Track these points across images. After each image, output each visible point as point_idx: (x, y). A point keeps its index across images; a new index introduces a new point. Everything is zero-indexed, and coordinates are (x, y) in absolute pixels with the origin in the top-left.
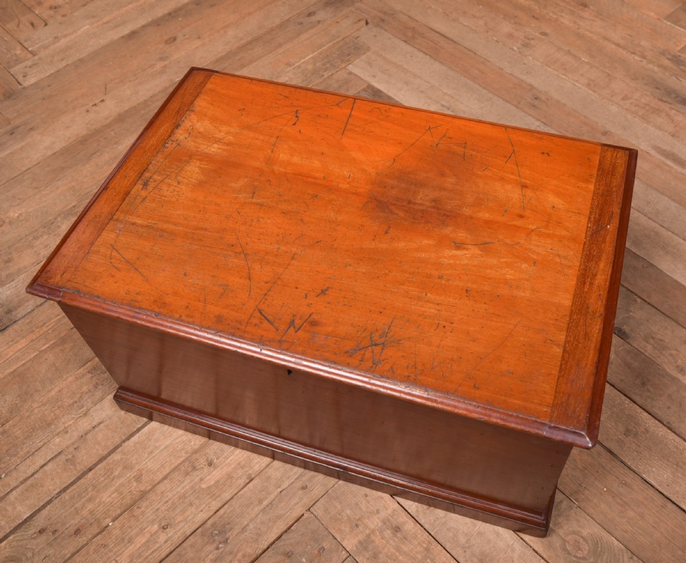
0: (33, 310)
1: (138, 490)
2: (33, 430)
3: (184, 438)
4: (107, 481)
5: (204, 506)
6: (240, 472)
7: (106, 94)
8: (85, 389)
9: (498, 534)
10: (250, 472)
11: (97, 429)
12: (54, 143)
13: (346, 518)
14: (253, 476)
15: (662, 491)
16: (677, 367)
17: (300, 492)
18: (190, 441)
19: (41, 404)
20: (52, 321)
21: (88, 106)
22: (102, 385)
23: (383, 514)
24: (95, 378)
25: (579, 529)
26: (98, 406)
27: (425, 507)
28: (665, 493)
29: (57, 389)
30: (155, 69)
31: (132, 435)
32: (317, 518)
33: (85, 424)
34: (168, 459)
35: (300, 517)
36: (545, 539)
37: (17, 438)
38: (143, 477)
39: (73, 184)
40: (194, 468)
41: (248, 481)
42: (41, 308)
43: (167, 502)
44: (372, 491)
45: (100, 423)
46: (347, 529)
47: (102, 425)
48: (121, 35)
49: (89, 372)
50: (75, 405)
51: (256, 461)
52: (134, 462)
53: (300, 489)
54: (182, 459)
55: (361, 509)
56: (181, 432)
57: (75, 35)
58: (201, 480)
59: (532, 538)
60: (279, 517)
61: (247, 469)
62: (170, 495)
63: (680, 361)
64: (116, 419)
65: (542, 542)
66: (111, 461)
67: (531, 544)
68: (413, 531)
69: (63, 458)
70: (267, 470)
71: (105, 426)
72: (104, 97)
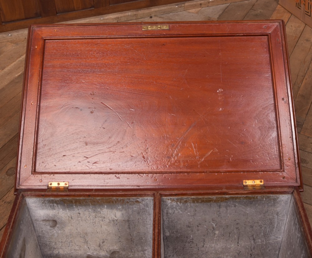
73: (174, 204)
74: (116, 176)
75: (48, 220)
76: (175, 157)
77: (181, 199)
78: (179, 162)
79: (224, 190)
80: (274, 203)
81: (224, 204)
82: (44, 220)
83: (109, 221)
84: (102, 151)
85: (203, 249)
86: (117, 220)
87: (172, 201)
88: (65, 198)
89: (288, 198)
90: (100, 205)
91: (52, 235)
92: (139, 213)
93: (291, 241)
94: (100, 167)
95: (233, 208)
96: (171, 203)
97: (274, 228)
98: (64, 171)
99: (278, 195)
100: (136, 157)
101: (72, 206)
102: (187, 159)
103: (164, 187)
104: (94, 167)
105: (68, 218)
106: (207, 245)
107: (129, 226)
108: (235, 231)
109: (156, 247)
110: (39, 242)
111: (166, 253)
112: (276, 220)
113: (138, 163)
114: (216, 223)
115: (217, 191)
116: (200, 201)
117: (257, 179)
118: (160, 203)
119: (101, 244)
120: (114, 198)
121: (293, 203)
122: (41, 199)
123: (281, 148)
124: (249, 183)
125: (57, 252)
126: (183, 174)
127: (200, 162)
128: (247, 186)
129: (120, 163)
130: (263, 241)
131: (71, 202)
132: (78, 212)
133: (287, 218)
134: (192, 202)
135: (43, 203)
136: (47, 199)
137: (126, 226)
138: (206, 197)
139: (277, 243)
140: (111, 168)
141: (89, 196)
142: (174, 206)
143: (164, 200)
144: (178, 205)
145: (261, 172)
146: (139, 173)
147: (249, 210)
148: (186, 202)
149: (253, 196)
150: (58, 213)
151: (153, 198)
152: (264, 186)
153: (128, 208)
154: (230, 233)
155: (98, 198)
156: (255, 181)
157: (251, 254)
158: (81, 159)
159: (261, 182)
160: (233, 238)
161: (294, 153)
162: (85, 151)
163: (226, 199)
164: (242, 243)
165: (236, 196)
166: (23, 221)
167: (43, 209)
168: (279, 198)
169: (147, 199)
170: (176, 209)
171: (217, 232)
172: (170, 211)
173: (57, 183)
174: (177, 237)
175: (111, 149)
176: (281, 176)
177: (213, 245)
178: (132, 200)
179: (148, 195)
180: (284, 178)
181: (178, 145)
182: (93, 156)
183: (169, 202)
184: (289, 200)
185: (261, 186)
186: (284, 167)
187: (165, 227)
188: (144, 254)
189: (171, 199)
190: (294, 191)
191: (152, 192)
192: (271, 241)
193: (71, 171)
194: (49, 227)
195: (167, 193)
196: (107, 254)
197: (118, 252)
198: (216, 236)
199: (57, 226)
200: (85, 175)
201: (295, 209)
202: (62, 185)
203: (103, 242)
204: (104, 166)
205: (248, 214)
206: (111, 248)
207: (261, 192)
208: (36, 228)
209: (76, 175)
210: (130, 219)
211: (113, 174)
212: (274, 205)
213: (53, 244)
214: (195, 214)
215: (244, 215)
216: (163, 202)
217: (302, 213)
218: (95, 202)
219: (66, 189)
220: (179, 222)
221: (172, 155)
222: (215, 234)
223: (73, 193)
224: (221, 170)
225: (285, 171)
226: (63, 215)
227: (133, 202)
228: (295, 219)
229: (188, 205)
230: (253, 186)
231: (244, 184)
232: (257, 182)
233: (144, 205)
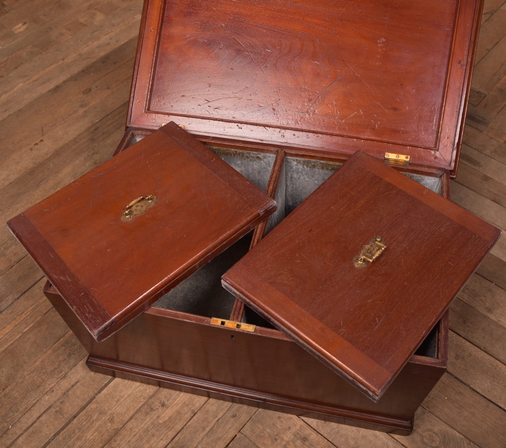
0: (13, 303)
1: (112, 428)
2: (27, 391)
3: (141, 388)
4: (88, 424)
5: (163, 436)
6: (186, 409)
7: (43, 135)
8: (61, 358)
9: (376, 436)
10: (193, 408)
11: (75, 387)
12: (9, 175)
13: (267, 435)
14: (196, 411)
15: (485, 396)
16: (486, 308)
17: (232, 419)
18: (146, 390)
19: (30, 372)
20: (29, 310)
21: (31, 146)
22: (74, 354)
23: (293, 430)
24: (67, 350)
25: (431, 427)
26: (73, 370)
27: (323, 422)
28: (487, 397)
29: (40, 360)
30: (78, 114)
31: (102, 389)
32: (246, 437)
33: (65, 384)
34: (131, 404)
35: (234, 438)
36: (409, 436)
37: (16, 399)
38: (115, 419)
40: (152, 409)
41: (192, 415)
42: (18, 301)
43: (135, 435)
44: (283, 414)
45: (77, 383)
46: (269, 443)
47: (78, 384)
48: (48, 90)
49: (62, 346)
50: (56, 371)
51: (196, 400)
52: (106, 409)
53: (231, 417)
54: (142, 404)
55: (277, 427)
56: (138, 384)
57: (12, 91)
58: (158, 417)
59: (400, 436)
60: (219, 439)
61: (191, 406)
62: (137, 430)
63: (487, 304)
64: (88, 378)
65: (407, 438)
66: (89, 409)
67: (400, 441)
68: (317, 439)
69: (53, 410)
70: (205, 405)
71: (81, 384)
72: (42, 138)
73: (300, 167)
74: (238, 126)
76: (310, 113)
77: (309, 162)
78: (314, 120)
84: (225, 96)
87: (298, 163)
89: (435, 182)
92: (259, 173)
94: (222, 113)
96: (296, 165)
98: (181, 113)
99: (423, 176)
100: (264, 108)
102: (324, 118)
103: (291, 145)
104: (215, 113)
113: (266, 115)
116: (330, 168)
117: (402, 153)
118: (282, 161)
120: (233, 150)
124: (392, 156)
127: (338, 124)
128: (388, 159)
129: (245, 113)
134: (320, 167)
140: (234, 117)
142: (300, 170)
143: (289, 160)
144: (305, 170)
145: (409, 146)
146: (265, 126)
148: (314, 166)
151: (275, 155)
152: (409, 163)
153: (248, 165)
155: (215, 147)
156: (400, 155)
158: (201, 102)
159: (407, 158)
161: (456, 131)
162: (207, 93)
168: (423, 179)
169: (270, 157)
170: (302, 174)
172: (295, 176)
175: (237, 94)
176: (433, 155)
178: (253, 155)
179: (271, 152)
180: (436, 158)
181: (316, 100)
182: (216, 100)
183: (294, 163)
184: (436, 185)
185: (405, 162)
186: (439, 145)
187: (288, 194)
189: (297, 160)
190: (443, 174)
191: (276, 149)
193: (189, 114)
195: (294, 152)
200: (204, 120)
204: (227, 113)
207: (403, 168)
209: (194, 119)
211: (235, 123)
216: (287, 162)
220: (304, 191)
221: (307, 111)
224: (361, 136)
225: (439, 150)
227: (253, 157)
229: (315, 170)
230: (396, 161)
231: (386, 157)
232: (402, 158)
233: (265, 163)
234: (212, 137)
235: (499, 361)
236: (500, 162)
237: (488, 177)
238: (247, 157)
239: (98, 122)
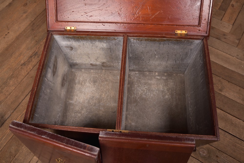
0: (11, 115)
7: (9, 30)
15: (223, 129)
16: (219, 89)
20: (19, 117)
21: (4, 36)
30: (23, 17)
39: (9, 66)
42: (13, 113)
72: (9, 31)
73: (135, 41)
74: (103, 24)
75: (68, 47)
76: (137, 14)
77: (139, 39)
78: (139, 17)
79: (164, 35)
80: (191, 44)
81: (163, 43)
82: (66, 47)
83: (100, 48)
84: (94, 9)
85: (148, 64)
86: (104, 48)
87: (134, 40)
88: (75, 36)
90: (94, 40)
91: (72, 54)
92: (115, 45)
93: (196, 64)
94: (94, 18)
95: (167, 45)
96: (133, 40)
97: (187, 56)
98: (73, 20)
99: (194, 40)
100: (114, 14)
101: (79, 40)
102: (144, 16)
103: (130, 32)
104: (90, 18)
105: (78, 46)
106: (151, 62)
107: (110, 51)
108: (166, 57)
109: (123, 64)
110: (65, 57)
111: (130, 64)
112: (189, 53)
113: (116, 17)
114: (157, 52)
115: (160, 36)
116: (149, 40)
117: (184, 30)
118: (127, 41)
119: (97, 59)
120: (102, 37)
121: (202, 45)
122: (62, 36)
123: (201, 12)
124: (179, 32)
125: (76, 62)
126: (141, 25)
127: (151, 18)
128: (177, 34)
129: (105, 17)
130: (180, 62)
131: (78, 38)
132: (83, 43)
133: (196, 52)
134: (145, 40)
135: (63, 38)
136: (65, 36)
137: (109, 51)
138: (153, 38)
139: (187, 64)
140: (100, 19)
141: (88, 35)
142: (135, 42)
143: (129, 39)
144: (137, 42)
145: (186, 26)
146: (116, 23)
147: (176, 47)
148: (142, 40)
149: (180, 39)
150: (73, 43)
151: (123, 37)
152: (187, 34)
153: (110, 42)
154: (163, 57)
155: (93, 36)
156: (182, 31)
157: (172, 68)
158: (83, 14)
159: (186, 32)
160: (165, 60)
161: (209, 16)
162: (85, 9)
163: (164, 40)
164: (169, 62)
165: (170, 39)
166: (53, 47)
167: (64, 41)
168: (194, 41)
169: (120, 38)
170: (136, 44)
171: (157, 56)
172: (133, 45)
173: (70, 27)
174: (136, 58)
175: (100, 8)
176: (198, 29)
177: (154, 62)
178: (112, 38)
179: (120, 36)
180: (199, 30)
181: (139, 7)
182: (90, 12)
183: (132, 39)
184: (200, 43)
185: (185, 34)
186: (201, 24)
187: (129, 52)
188: (119, 64)
189: (133, 38)
191: (123, 34)
192: (184, 63)
193: (78, 20)
194: (69, 50)
195: (131, 35)
196: (100, 63)
197: (106, 63)
198: (156, 58)
199: (73, 50)
200: (85, 23)
201: (202, 49)
202: (73, 28)
203: (98, 58)
204: (96, 18)
205: (175, 49)
206: (102, 61)
207: (185, 38)
208: (62, 51)
209: (80, 23)
210: (111, 48)
211: (101, 23)
212: (190, 45)
213: (73, 58)
214: (146, 47)
215: (172, 49)
216: (129, 40)
217: (206, 52)
218: (91, 38)
219: (75, 31)
220: (137, 50)
221: (135, 13)
222: (156, 57)
223: (79, 33)
224: (163, 24)
225: (201, 26)
226: (75, 45)
228: (201, 54)
229: (142, 42)
230: (181, 34)
231: (176, 32)
232: (184, 32)
233: (118, 41)
234: (91, 31)
235: (227, 113)
236: (218, 19)
237: (213, 27)
238: (109, 39)
239: (33, 20)
